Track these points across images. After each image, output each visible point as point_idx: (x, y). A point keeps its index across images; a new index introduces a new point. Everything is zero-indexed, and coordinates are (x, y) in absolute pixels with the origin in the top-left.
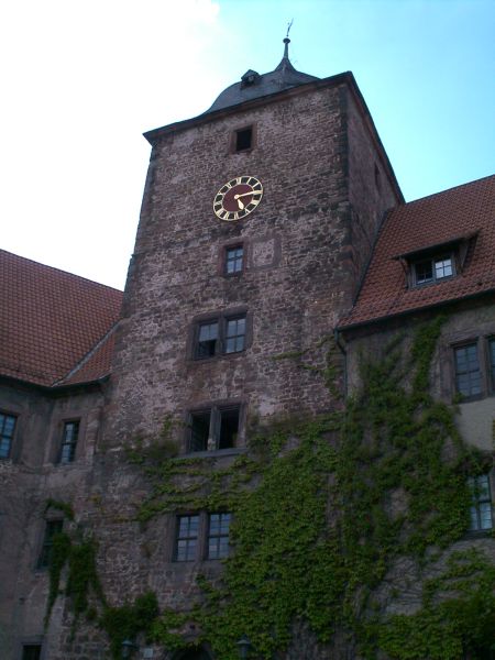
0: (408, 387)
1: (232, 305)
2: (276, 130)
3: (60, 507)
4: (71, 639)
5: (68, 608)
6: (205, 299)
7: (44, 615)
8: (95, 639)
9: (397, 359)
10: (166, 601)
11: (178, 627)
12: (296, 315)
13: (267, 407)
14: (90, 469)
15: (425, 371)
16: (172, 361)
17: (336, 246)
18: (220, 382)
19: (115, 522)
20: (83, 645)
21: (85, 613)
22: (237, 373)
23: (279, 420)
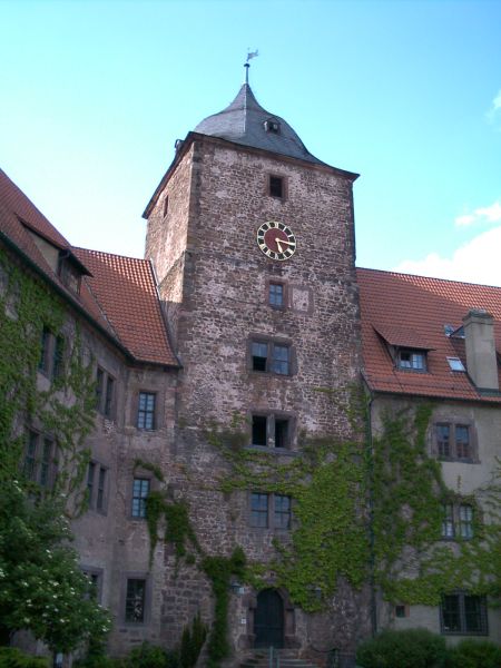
0: (411, 440)
1: (279, 335)
2: (304, 193)
3: (149, 468)
4: (174, 577)
5: (167, 553)
6: (257, 321)
7: (147, 559)
8: (196, 578)
9: (406, 421)
10: (251, 555)
11: (262, 574)
12: (327, 361)
13: (312, 425)
14: (173, 440)
15: (422, 433)
16: (235, 365)
18: (275, 396)
19: (201, 489)
20: (185, 582)
21: (185, 558)
22: (288, 392)
23: (321, 436)
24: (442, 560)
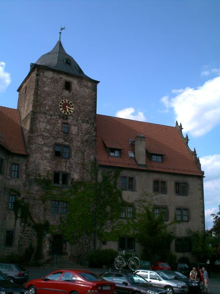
0: (112, 183)
1: (65, 143)
3: (15, 191)
4: (23, 231)
5: (21, 222)
6: (58, 138)
7: (13, 224)
8: (31, 231)
9: (110, 176)
10: (51, 223)
11: (55, 230)
12: (83, 153)
13: (76, 176)
14: (24, 182)
15: (116, 180)
16: (48, 154)
17: (93, 136)
18: (63, 166)
19: (34, 199)
20: (27, 232)
21: (27, 224)
22: (68, 164)
23: (79, 181)
24: (120, 225)
